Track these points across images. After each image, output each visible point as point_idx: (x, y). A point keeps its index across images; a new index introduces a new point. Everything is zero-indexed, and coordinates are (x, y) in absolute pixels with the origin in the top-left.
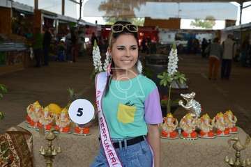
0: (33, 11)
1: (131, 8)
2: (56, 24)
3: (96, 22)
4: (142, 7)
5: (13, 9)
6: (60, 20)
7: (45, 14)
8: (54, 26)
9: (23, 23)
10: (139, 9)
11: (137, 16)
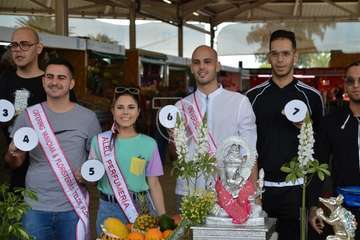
0: (123, 53)
1: (307, 36)
2: (164, 73)
3: (241, 63)
4: (328, 31)
5: (89, 52)
6: (171, 65)
7: (146, 57)
8: (162, 76)
9: (106, 74)
10: (322, 36)
11: (319, 49)
